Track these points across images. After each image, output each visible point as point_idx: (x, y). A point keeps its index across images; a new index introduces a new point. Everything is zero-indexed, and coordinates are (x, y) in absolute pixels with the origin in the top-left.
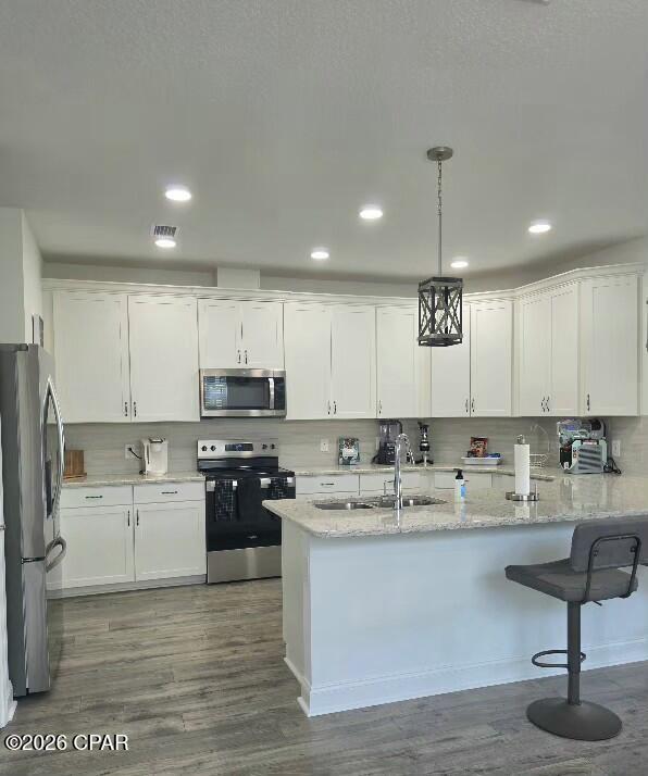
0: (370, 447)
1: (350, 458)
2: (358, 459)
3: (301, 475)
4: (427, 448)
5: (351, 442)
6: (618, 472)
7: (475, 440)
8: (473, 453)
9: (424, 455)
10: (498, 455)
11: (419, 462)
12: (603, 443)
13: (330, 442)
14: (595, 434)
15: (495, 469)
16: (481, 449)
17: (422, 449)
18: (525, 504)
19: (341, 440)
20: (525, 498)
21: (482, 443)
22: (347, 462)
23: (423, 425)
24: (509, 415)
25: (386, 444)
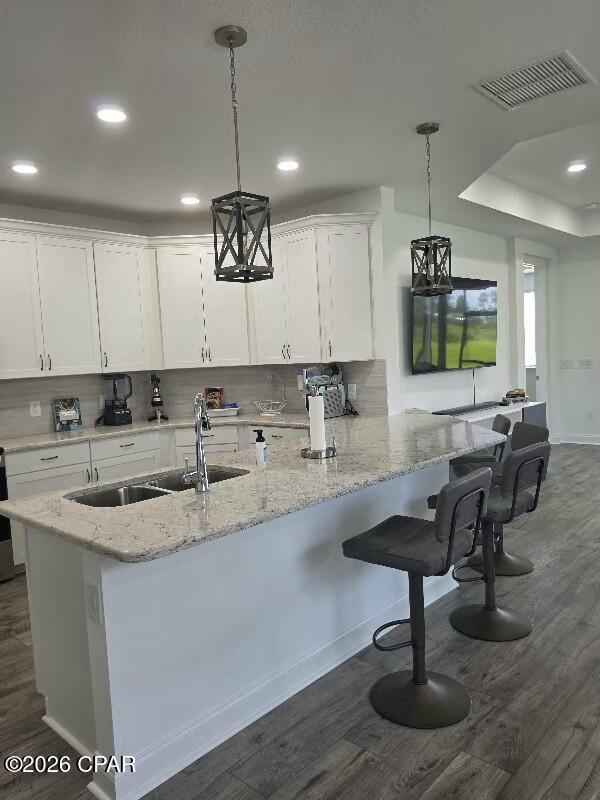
0: (92, 407)
1: (70, 422)
2: (80, 422)
3: (12, 452)
4: (160, 403)
5: (70, 403)
6: (356, 414)
7: (209, 391)
8: (211, 405)
9: (156, 412)
10: (234, 406)
11: (152, 419)
12: (341, 387)
13: (42, 405)
14: (334, 379)
15: (235, 420)
16: (217, 401)
17: (155, 404)
18: (324, 461)
19: (56, 401)
20: (324, 455)
21: (217, 394)
22: (67, 427)
23: (155, 378)
24: (247, 364)
25: (113, 402)
